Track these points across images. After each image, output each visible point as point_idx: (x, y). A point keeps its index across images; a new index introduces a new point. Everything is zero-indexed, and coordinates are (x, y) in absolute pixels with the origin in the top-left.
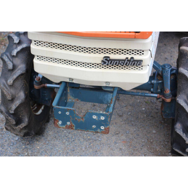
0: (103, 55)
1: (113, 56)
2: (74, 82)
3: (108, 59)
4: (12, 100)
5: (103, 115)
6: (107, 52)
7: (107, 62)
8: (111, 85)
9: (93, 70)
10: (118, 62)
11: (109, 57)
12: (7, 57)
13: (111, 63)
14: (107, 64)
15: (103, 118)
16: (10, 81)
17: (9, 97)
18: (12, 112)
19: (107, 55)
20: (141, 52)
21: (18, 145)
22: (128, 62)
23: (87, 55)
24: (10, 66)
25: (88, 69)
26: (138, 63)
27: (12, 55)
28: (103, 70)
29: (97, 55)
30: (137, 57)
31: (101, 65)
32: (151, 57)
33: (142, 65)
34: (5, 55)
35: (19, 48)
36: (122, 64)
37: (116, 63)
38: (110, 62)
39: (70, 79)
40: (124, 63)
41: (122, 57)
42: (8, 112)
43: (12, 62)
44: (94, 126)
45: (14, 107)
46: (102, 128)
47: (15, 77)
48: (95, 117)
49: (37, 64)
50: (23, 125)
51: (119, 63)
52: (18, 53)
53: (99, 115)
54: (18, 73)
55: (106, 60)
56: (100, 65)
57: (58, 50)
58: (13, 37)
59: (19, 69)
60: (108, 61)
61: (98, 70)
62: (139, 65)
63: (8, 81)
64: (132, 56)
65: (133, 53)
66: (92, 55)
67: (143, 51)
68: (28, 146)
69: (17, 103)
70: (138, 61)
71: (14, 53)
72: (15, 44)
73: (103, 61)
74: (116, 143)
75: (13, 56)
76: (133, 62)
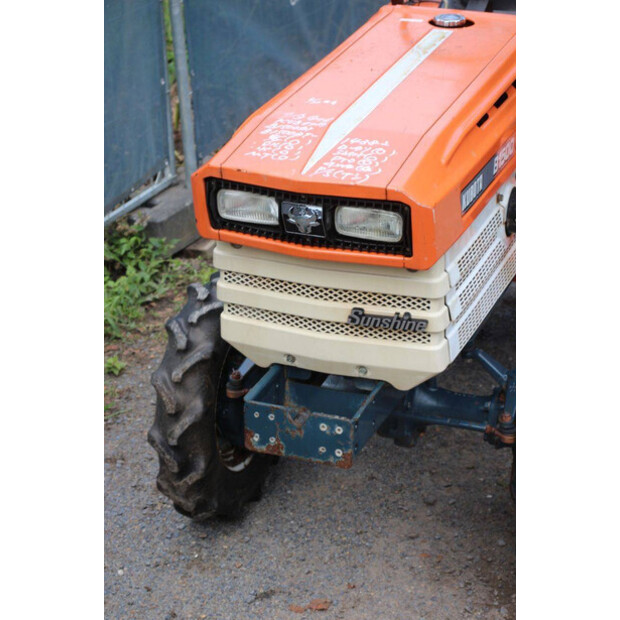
0: (350, 306)
1: (370, 309)
2: (297, 364)
3: (361, 313)
4: (177, 416)
5: (340, 423)
6: (360, 300)
7: (357, 318)
8: (369, 375)
9: (332, 337)
10: (379, 320)
11: (362, 310)
12: (177, 325)
13: (365, 322)
14: (357, 323)
15: (339, 430)
16: (177, 374)
17: (170, 409)
18: (173, 442)
19: (359, 305)
20: (424, 302)
21: (182, 538)
22: (399, 322)
23: (321, 303)
24: (182, 343)
25: (322, 335)
26: (418, 326)
27: (190, 321)
28: (351, 339)
29: (340, 304)
30: (416, 314)
31: (348, 327)
32: (451, 319)
33: (427, 330)
34: (175, 322)
35: (206, 309)
36: (388, 325)
37: (376, 321)
38: (364, 318)
39: (289, 356)
40: (390, 324)
41: (389, 311)
42: (165, 443)
43: (187, 336)
44: (322, 449)
45: (178, 430)
46: (339, 453)
47: (188, 365)
48: (324, 427)
49: (227, 321)
50: (193, 477)
51: (381, 323)
52: (201, 318)
53: (332, 424)
54: (195, 357)
55: (356, 314)
56: (346, 327)
57: (268, 293)
58: (197, 289)
59: (199, 351)
60: (361, 317)
61: (342, 338)
62: (420, 328)
63: (174, 374)
64: (408, 310)
65: (409, 306)
66: (330, 304)
67: (429, 302)
68: (204, 543)
69: (186, 421)
70: (417, 321)
71: (194, 317)
72: (199, 301)
73: (350, 317)
74: (404, 555)
75: (191, 324)
76: (409, 323)
